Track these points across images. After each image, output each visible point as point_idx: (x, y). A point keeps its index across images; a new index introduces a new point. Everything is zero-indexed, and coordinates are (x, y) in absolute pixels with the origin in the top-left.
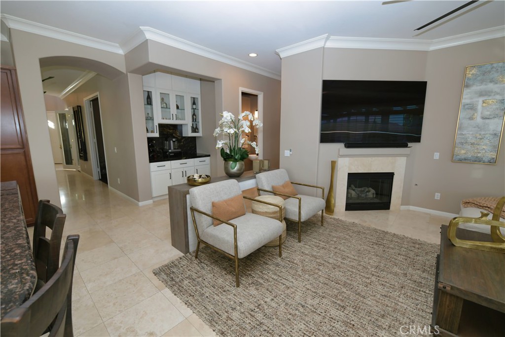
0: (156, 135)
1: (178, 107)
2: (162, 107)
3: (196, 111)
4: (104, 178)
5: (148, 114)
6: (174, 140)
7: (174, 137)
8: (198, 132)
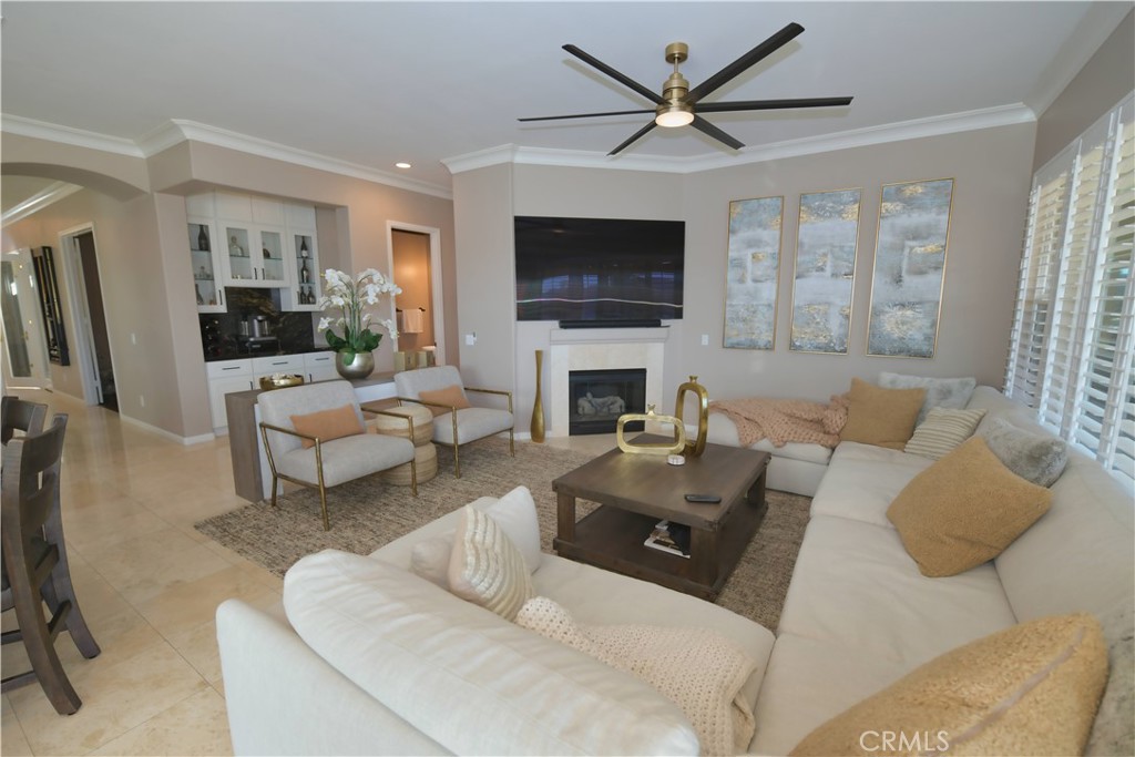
0: (221, 308)
1: (267, 255)
2: (231, 255)
3: (307, 261)
4: (109, 401)
5: (203, 268)
6: (260, 318)
7: (262, 313)
8: (314, 303)
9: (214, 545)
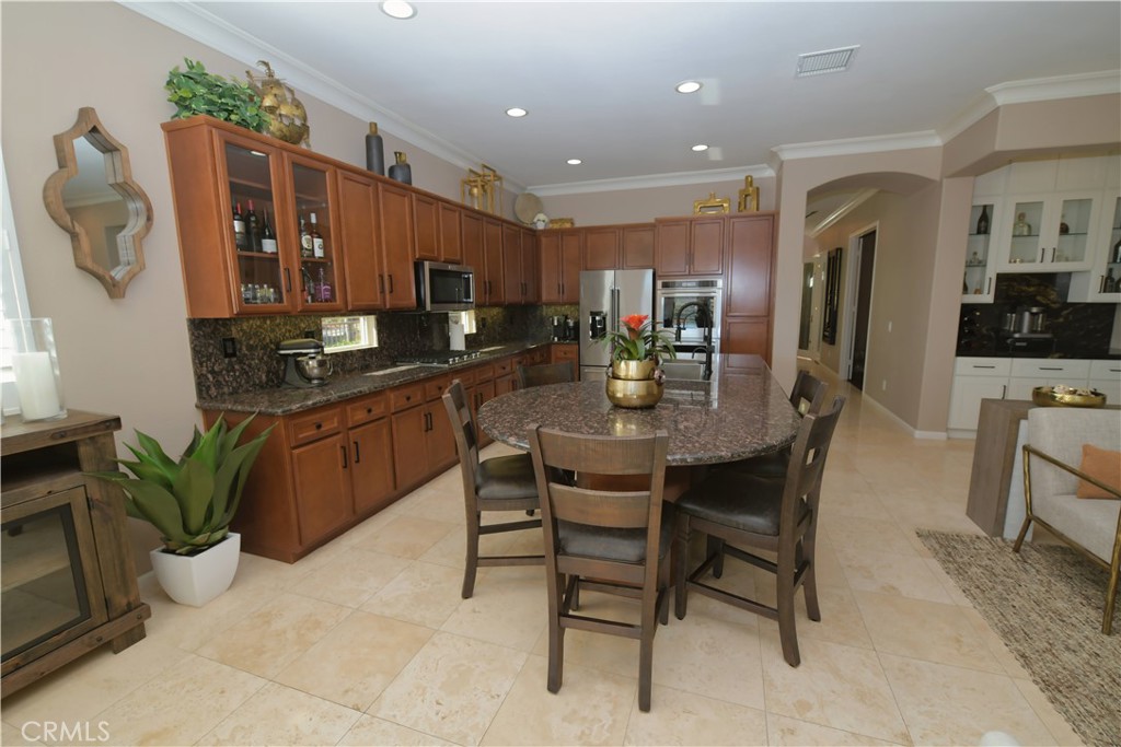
0: (987, 298)
1: (1064, 230)
2: (1014, 236)
5: (975, 253)
6: (1035, 310)
9: (936, 565)
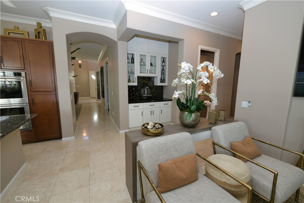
1: (151, 65)
2: (140, 65)
3: (164, 67)
6: (147, 88)
7: (148, 86)
8: (165, 83)
